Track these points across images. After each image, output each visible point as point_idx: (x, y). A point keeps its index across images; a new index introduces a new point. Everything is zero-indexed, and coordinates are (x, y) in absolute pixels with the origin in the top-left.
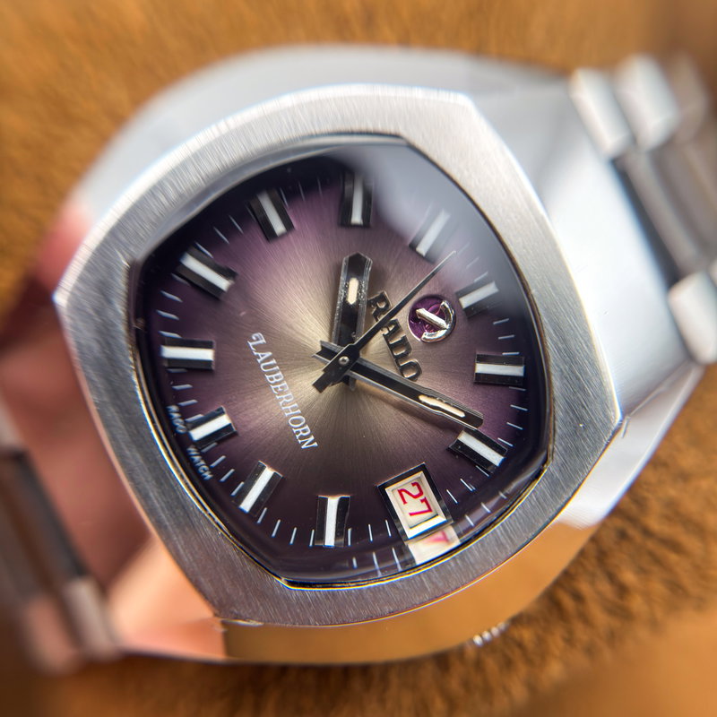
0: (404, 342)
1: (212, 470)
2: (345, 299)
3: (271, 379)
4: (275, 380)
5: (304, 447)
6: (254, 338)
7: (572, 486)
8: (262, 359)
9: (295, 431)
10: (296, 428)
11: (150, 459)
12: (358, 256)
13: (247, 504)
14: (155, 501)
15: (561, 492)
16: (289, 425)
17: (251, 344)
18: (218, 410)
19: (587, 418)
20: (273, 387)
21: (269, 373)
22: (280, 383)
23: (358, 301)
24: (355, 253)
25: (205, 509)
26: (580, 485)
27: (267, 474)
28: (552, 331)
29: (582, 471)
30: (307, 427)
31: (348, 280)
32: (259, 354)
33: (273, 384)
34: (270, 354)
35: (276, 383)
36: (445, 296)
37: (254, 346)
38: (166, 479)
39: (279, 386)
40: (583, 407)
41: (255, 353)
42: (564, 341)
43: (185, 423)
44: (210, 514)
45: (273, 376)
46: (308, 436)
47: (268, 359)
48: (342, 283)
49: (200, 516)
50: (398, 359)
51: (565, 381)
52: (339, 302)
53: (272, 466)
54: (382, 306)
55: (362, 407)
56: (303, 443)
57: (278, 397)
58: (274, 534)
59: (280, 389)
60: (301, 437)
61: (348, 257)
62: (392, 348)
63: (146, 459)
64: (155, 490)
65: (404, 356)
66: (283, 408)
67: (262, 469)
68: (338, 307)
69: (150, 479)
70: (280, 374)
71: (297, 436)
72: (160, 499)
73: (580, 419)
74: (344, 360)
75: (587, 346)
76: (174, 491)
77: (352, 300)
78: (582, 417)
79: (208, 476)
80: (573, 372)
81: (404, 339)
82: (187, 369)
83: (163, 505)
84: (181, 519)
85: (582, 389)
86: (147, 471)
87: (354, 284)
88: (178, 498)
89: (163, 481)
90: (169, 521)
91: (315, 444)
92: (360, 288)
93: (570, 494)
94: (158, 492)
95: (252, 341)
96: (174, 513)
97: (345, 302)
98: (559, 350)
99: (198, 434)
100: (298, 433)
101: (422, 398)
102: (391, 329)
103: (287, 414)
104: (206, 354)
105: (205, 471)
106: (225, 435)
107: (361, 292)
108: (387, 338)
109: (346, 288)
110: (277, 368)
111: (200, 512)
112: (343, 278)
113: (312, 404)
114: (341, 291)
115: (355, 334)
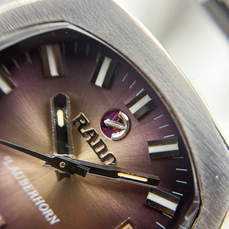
0: (101, 143)
2: (56, 124)
3: (23, 183)
4: (25, 183)
5: (52, 222)
7: (220, 217)
9: (44, 213)
10: (45, 211)
12: (60, 95)
15: (214, 223)
16: (40, 210)
19: (219, 172)
20: (25, 188)
21: (21, 180)
23: (65, 124)
24: (57, 94)
26: (225, 217)
28: (185, 121)
29: (224, 206)
30: (51, 210)
31: (56, 112)
36: (120, 108)
40: (216, 165)
42: (194, 125)
45: (23, 181)
46: (53, 216)
48: (53, 114)
51: (200, 150)
52: (53, 127)
54: (84, 122)
55: (83, 190)
56: (51, 220)
60: (50, 217)
61: (53, 97)
66: (34, 200)
68: (53, 130)
70: (26, 179)
73: (215, 173)
74: (62, 164)
75: (209, 126)
77: (61, 124)
78: (217, 172)
80: (205, 144)
81: (101, 140)
85: (212, 154)
87: (60, 114)
91: (58, 220)
92: (65, 115)
93: (221, 223)
97: (57, 126)
98: (192, 131)
100: (47, 214)
101: (120, 175)
102: (92, 135)
107: (66, 118)
108: (89, 142)
109: (56, 118)
112: (52, 112)
114: (53, 120)
115: (68, 145)
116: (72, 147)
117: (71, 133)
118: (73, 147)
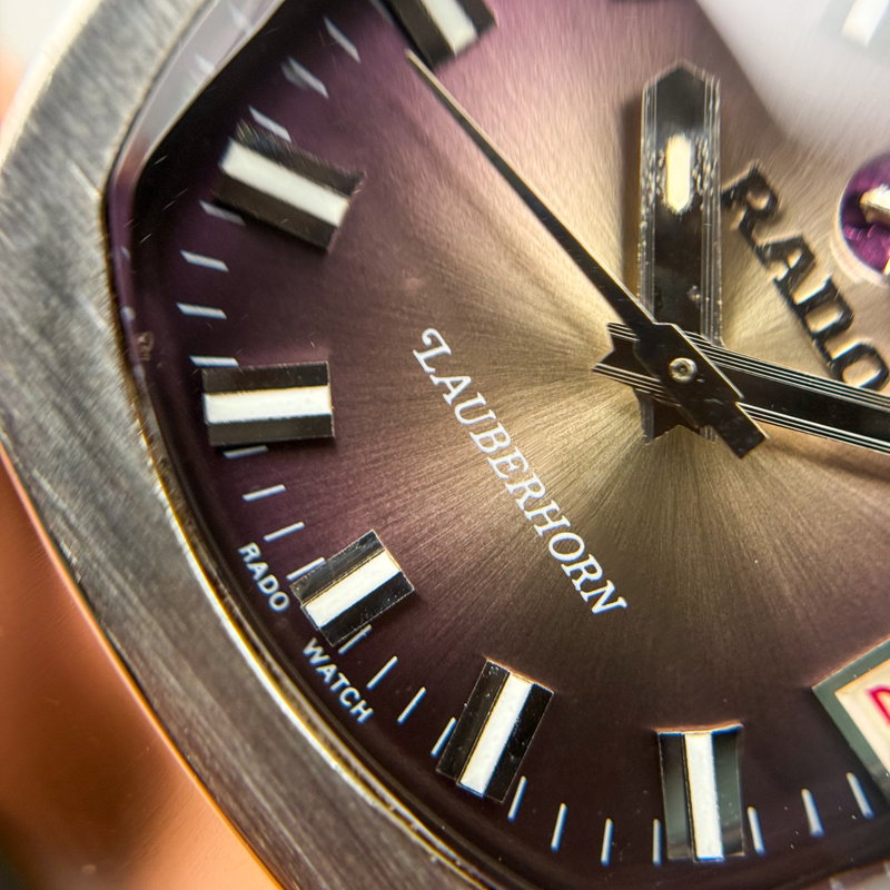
0: (830, 296)
1: (370, 697)
2: (658, 198)
3: (488, 443)
4: (497, 444)
5: (598, 608)
6: (427, 341)
8: (455, 392)
9: (568, 570)
10: (569, 563)
11: (231, 691)
12: (682, 75)
13: (477, 775)
14: (259, 795)
16: (549, 556)
17: (421, 357)
18: (363, 542)
20: (494, 463)
21: (479, 429)
22: (510, 450)
23: (697, 200)
24: (674, 65)
25: (383, 800)
27: (516, 691)
30: (592, 560)
31: (661, 144)
32: (448, 381)
33: (495, 456)
34: (466, 380)
35: (500, 452)
37: (428, 361)
38: (278, 736)
39: (508, 459)
41: (436, 380)
43: (285, 586)
44: (396, 812)
45: (491, 434)
46: (601, 583)
47: (468, 393)
48: (647, 154)
49: (376, 822)
50: (823, 339)
52: (643, 211)
53: (526, 670)
54: (763, 203)
56: (594, 600)
57: (511, 488)
58: (555, 843)
59: (513, 467)
60: (587, 586)
61: (656, 77)
62: (803, 312)
63: (221, 694)
64: (256, 769)
65: (837, 331)
66: (529, 515)
67: (501, 679)
68: (643, 225)
69: (237, 742)
70: (500, 429)
71: (577, 583)
72: (270, 789)
74: (682, 368)
76: (304, 765)
77: (678, 198)
79: (363, 712)
81: (831, 287)
82: (267, 444)
83: (281, 803)
84: (333, 836)
86: (228, 722)
87: (679, 152)
88: (314, 782)
89: (271, 744)
90: (301, 842)
91: (621, 602)
92: (698, 162)
94: (263, 774)
95: (423, 349)
96: (311, 820)
97: (659, 206)
99: (323, 610)
100: (577, 574)
102: (792, 263)
103: (540, 530)
104: (313, 401)
105: (355, 703)
106: (390, 604)
107: (701, 172)
108: (786, 287)
109: (659, 168)
110: (491, 414)
111: (375, 811)
112: (646, 141)
113: (602, 494)
114: (647, 180)
115: (698, 291)
116: (716, 299)
117: (719, 242)
118: (720, 302)
